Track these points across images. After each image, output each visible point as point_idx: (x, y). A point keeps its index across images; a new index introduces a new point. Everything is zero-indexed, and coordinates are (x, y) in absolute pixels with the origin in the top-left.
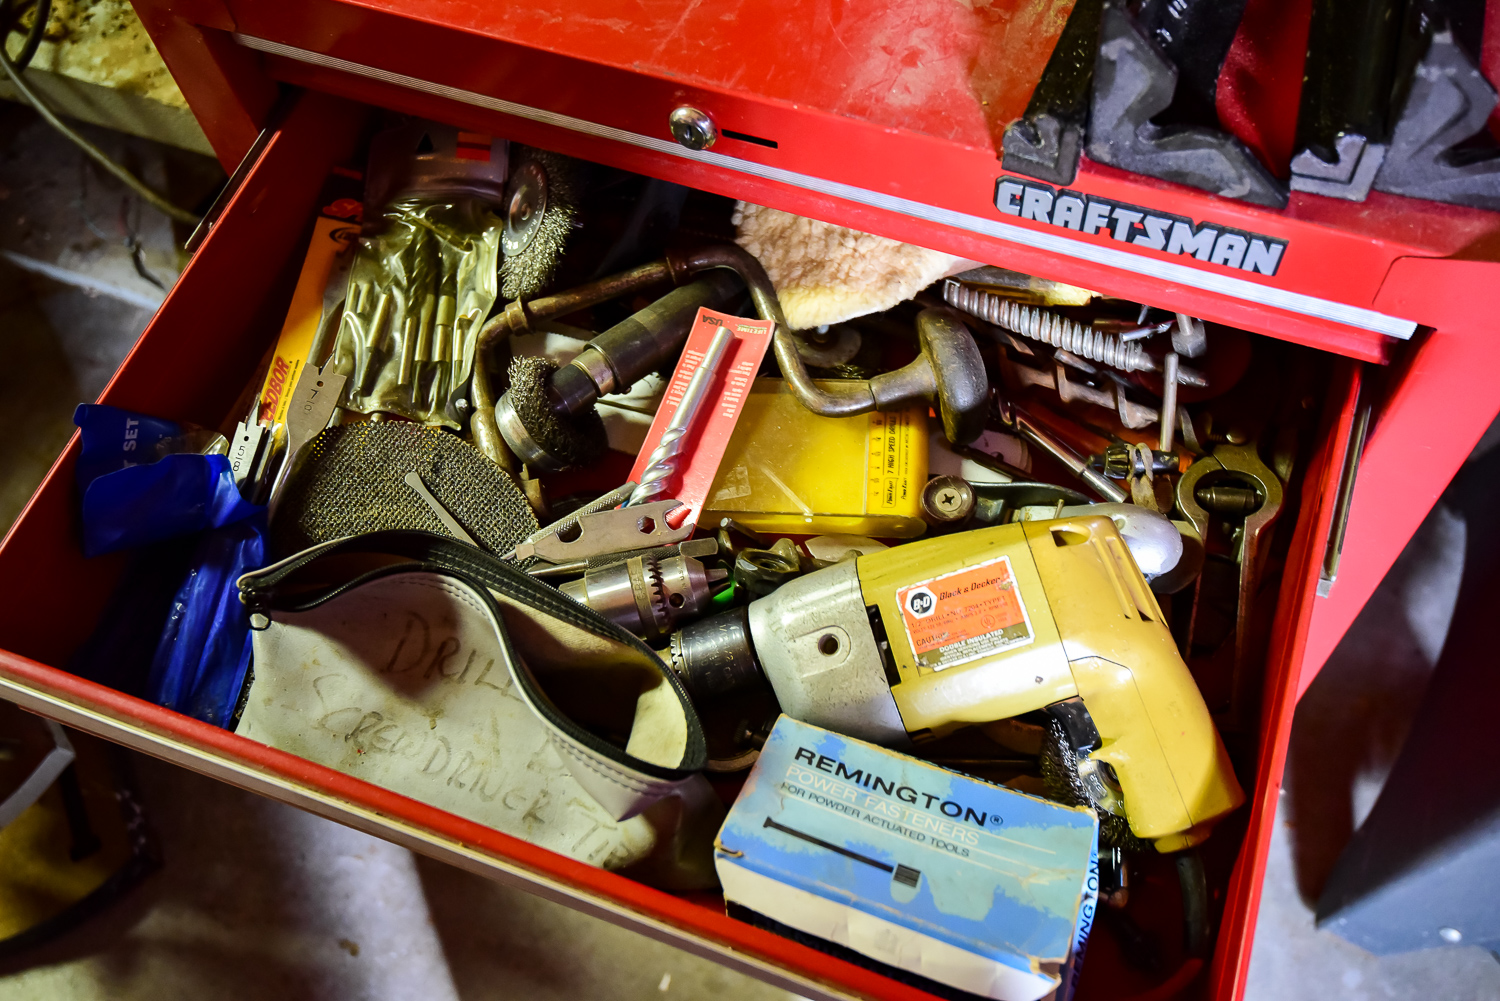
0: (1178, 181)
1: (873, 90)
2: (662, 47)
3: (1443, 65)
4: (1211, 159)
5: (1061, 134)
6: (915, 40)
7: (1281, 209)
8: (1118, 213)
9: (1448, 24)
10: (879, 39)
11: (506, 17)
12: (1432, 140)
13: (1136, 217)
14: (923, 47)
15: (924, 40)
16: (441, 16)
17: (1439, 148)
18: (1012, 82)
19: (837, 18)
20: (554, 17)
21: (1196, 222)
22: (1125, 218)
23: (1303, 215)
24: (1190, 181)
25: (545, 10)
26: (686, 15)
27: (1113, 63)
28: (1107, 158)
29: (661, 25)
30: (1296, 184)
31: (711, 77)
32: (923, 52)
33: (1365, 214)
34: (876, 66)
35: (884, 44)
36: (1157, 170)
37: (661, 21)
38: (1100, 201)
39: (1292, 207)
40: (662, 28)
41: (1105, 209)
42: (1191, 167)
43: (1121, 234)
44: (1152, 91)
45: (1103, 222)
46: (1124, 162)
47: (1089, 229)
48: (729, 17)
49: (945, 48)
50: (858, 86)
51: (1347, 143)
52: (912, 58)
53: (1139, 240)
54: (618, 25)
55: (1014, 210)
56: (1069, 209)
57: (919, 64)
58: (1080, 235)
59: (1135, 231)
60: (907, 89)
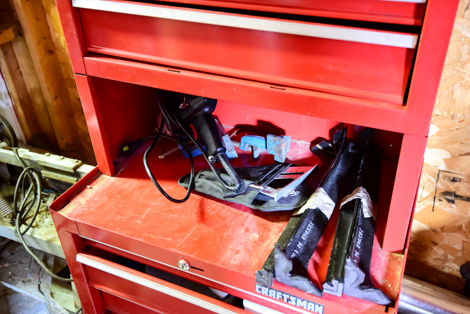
0: (296, 288)
1: (227, 259)
2: (178, 246)
3: (350, 266)
4: (303, 284)
5: (267, 275)
6: (239, 247)
7: (322, 297)
8: (284, 295)
9: (350, 257)
10: (230, 247)
11: (143, 236)
12: (353, 283)
13: (288, 296)
14: (240, 250)
15: (241, 248)
16: (127, 235)
17: (355, 285)
18: (261, 260)
19: (221, 241)
20: (154, 236)
21: (302, 298)
22: (286, 296)
23: (326, 299)
24: (300, 288)
25: (153, 235)
26: (185, 238)
27: (278, 259)
28: (280, 281)
29: (179, 240)
30: (324, 291)
31: (189, 254)
32: (240, 251)
33: (341, 300)
34: (228, 253)
35: (231, 248)
36: (291, 285)
37: (179, 239)
38: (279, 292)
39: (324, 297)
40: (179, 241)
41: (281, 294)
42: (298, 285)
43: (285, 300)
44: (287, 266)
45: (281, 297)
46: (284, 282)
47: (278, 298)
48: (195, 239)
49: (245, 250)
50: (224, 258)
51: (334, 282)
52: (237, 252)
53: (289, 302)
54: (169, 239)
55: (260, 292)
56: (272, 293)
57: (239, 254)
58: (275, 299)
59: (289, 300)
60: (235, 260)
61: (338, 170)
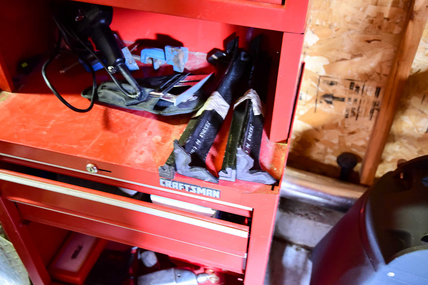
0: (196, 178)
1: (132, 160)
2: (85, 151)
3: (241, 154)
4: (201, 173)
5: (169, 168)
6: (143, 149)
7: (218, 183)
8: (185, 185)
9: (240, 146)
10: (135, 149)
11: (49, 145)
12: (244, 169)
13: (189, 186)
14: (144, 150)
15: (145, 149)
16: (33, 145)
17: (246, 170)
18: (163, 158)
19: (126, 144)
20: (61, 145)
21: (202, 186)
22: (187, 186)
23: (222, 185)
24: (199, 178)
25: (58, 143)
26: (91, 144)
27: (177, 154)
28: (181, 173)
29: (85, 146)
30: (220, 178)
31: (95, 157)
32: (144, 151)
33: (235, 184)
34: (134, 154)
35: (136, 150)
36: (191, 176)
37: (85, 145)
38: (181, 183)
39: (220, 183)
40: (85, 147)
41: (182, 185)
42: (197, 175)
43: (187, 190)
44: (186, 160)
45: (183, 187)
46: (185, 174)
47: (180, 189)
48: (101, 144)
49: (149, 151)
50: (129, 159)
51: (228, 169)
52: (142, 153)
53: (191, 191)
54: (75, 146)
55: (164, 185)
56: (175, 185)
57: (143, 154)
58: (178, 190)
59: (190, 189)
60: (140, 160)
61: (231, 76)
